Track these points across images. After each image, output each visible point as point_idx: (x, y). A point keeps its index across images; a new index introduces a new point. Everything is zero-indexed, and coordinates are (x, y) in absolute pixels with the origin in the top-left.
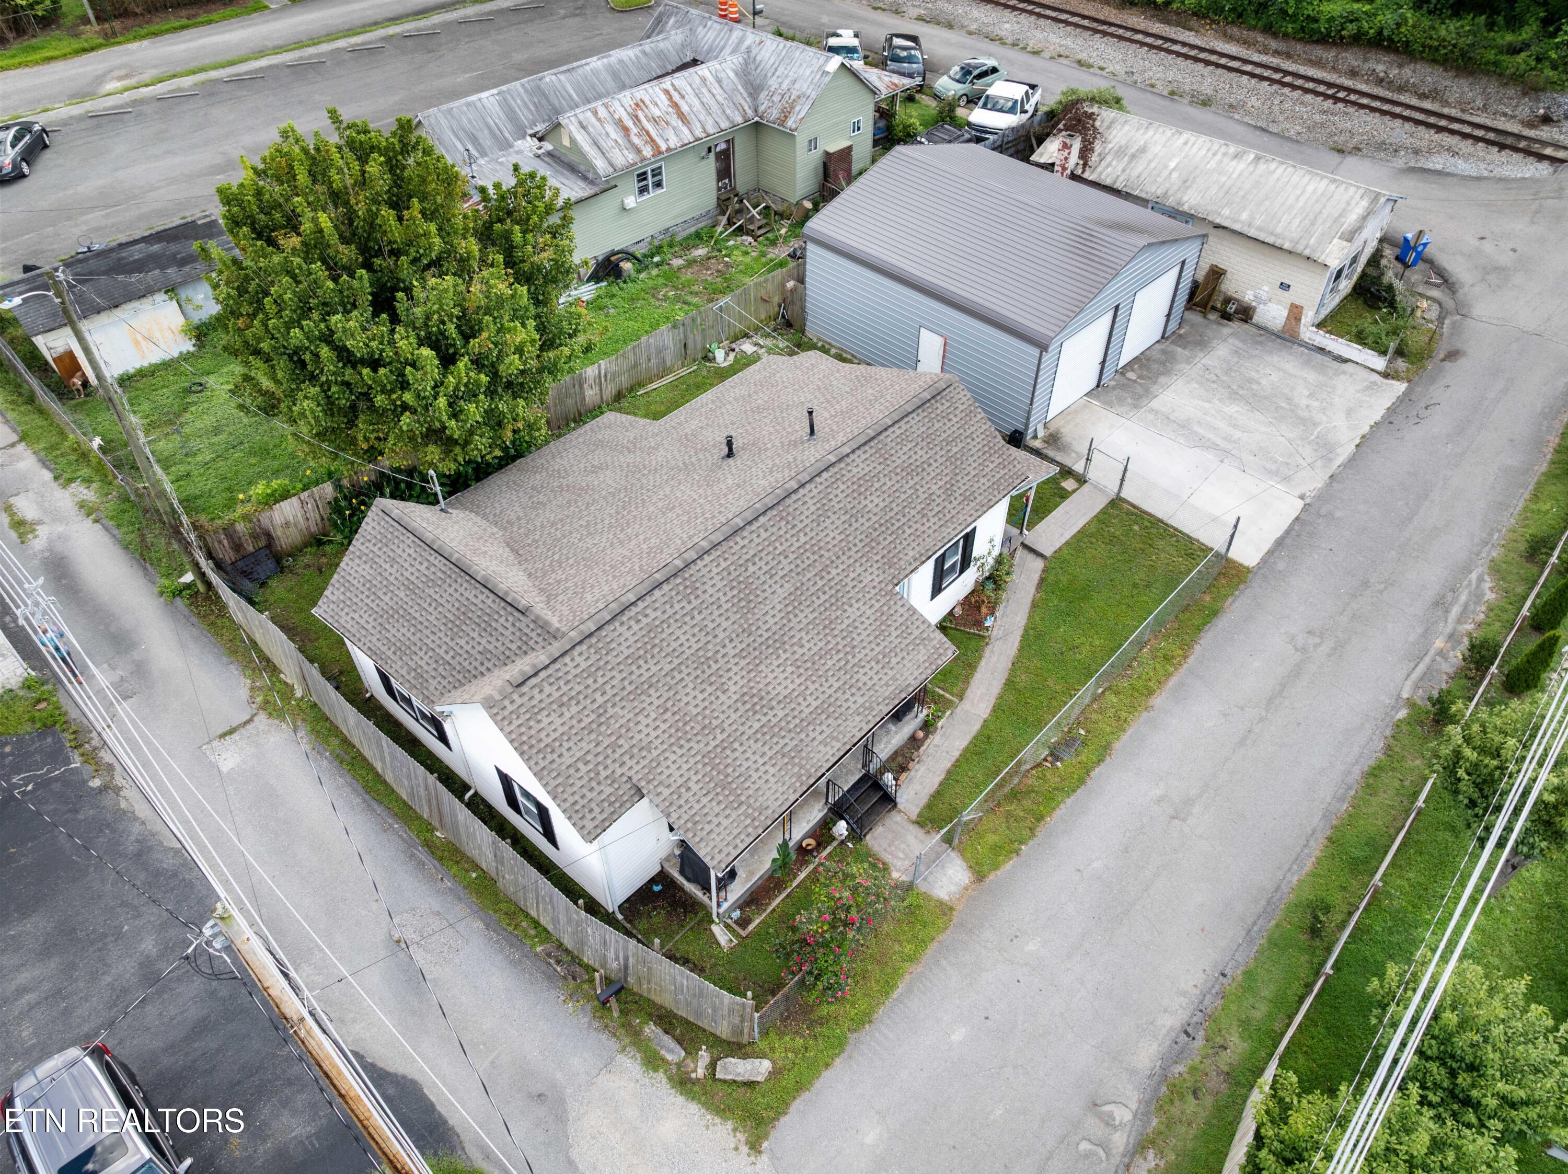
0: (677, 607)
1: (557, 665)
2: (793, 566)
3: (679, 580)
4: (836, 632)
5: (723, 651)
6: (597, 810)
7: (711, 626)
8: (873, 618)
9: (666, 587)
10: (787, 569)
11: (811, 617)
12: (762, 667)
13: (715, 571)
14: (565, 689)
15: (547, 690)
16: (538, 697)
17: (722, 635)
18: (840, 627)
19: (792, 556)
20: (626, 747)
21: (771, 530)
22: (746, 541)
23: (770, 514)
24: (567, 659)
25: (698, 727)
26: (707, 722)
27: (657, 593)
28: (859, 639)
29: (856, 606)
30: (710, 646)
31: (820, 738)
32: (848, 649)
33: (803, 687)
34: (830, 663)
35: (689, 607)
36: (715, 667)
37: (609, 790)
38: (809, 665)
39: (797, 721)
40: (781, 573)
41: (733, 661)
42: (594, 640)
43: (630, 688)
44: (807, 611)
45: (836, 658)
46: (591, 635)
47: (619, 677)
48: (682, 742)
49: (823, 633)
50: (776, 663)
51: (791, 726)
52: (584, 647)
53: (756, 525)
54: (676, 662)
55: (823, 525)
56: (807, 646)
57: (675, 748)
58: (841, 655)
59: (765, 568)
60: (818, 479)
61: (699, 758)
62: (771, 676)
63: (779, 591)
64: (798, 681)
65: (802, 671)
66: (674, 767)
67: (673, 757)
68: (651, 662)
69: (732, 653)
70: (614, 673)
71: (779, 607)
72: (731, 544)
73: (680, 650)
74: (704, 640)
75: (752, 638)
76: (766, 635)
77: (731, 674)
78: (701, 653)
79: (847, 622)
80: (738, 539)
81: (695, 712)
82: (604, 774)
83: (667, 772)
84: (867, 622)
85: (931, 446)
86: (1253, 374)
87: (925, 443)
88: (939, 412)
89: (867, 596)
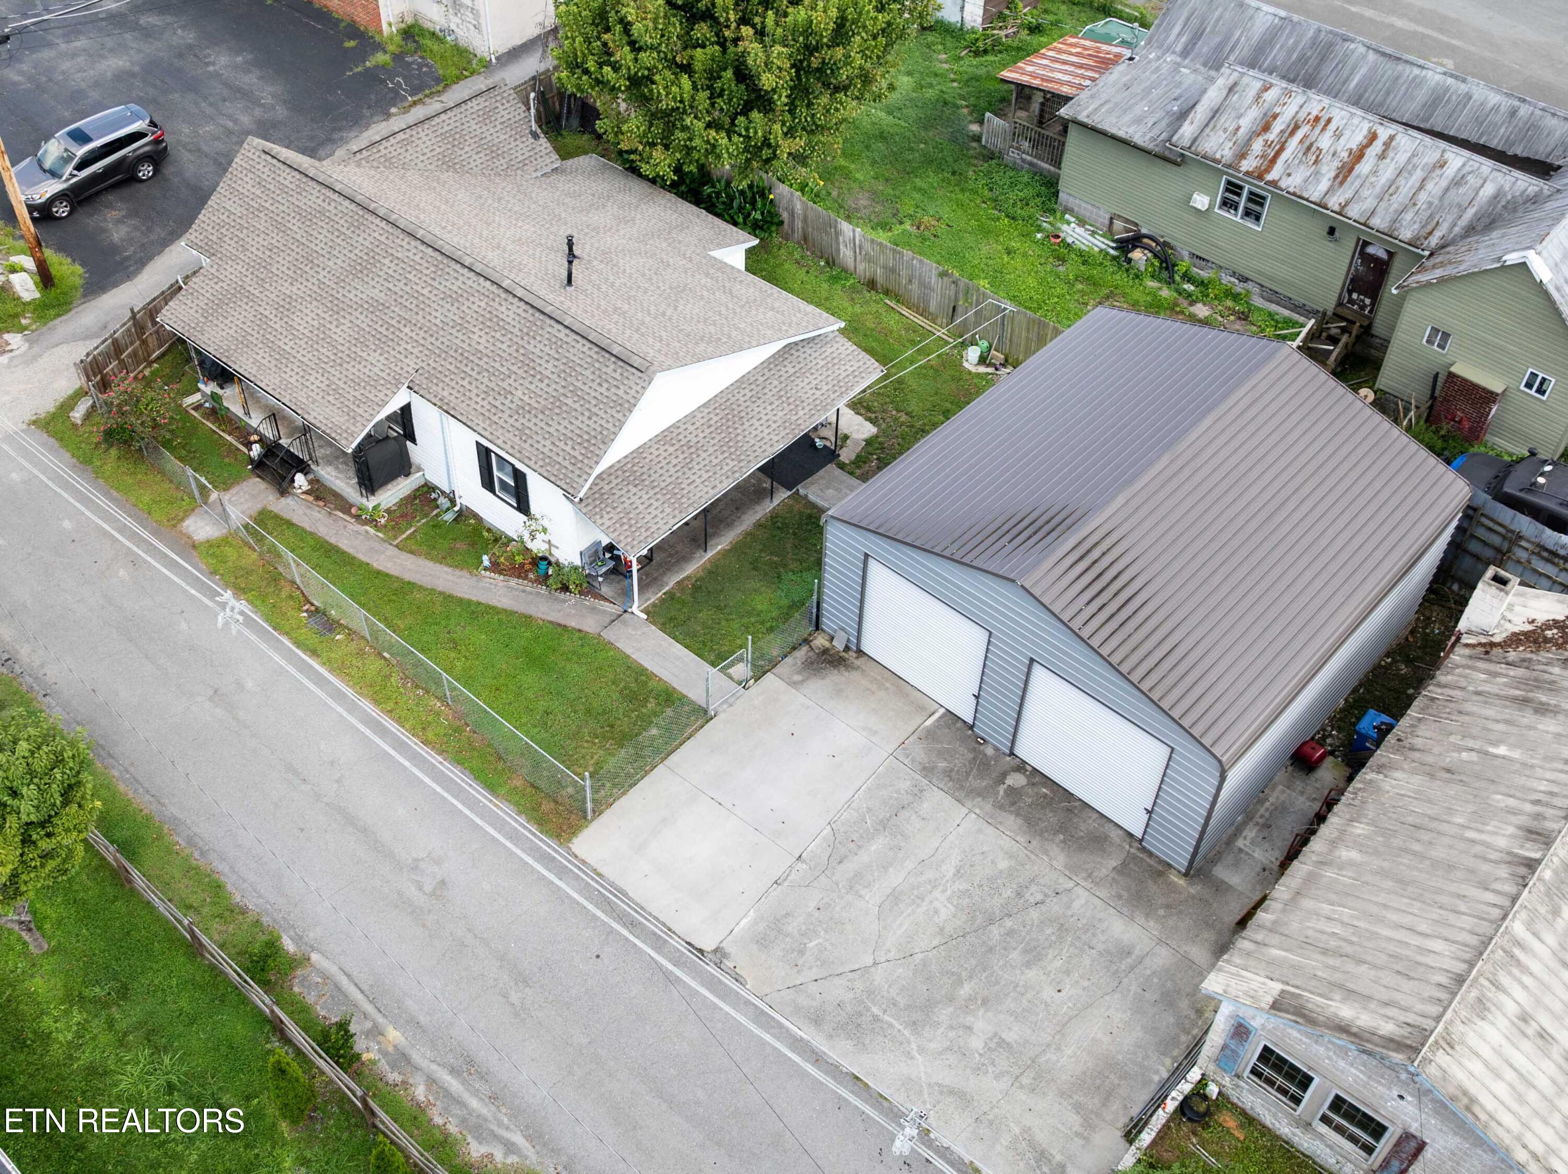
0: (342, 222)
1: (283, 167)
2: (400, 293)
3: (361, 213)
4: (353, 349)
5: (320, 270)
6: (202, 237)
7: (336, 253)
8: (371, 374)
9: (353, 207)
10: (396, 289)
11: (364, 326)
12: (315, 303)
13: (376, 235)
14: (269, 179)
15: (266, 170)
16: (260, 167)
17: (331, 263)
18: (358, 350)
19: (407, 289)
20: (242, 236)
21: (424, 262)
22: (407, 247)
23: (437, 254)
24: (288, 170)
25: (262, 276)
26: (268, 280)
27: (347, 203)
28: (349, 367)
29: (382, 358)
30: (321, 259)
33: (301, 336)
34: (324, 351)
35: (344, 230)
36: (307, 269)
37: (214, 238)
38: (322, 336)
40: (391, 286)
41: (314, 280)
42: (304, 180)
43: (279, 219)
44: (368, 321)
45: (329, 354)
46: (307, 176)
47: (284, 208)
48: (251, 270)
49: (351, 339)
50: (319, 312)
52: (298, 176)
53: (423, 248)
54: (304, 240)
55: (444, 303)
56: (338, 331)
57: (246, 266)
58: (333, 357)
59: (390, 272)
60: (481, 280)
61: (240, 283)
62: (308, 311)
63: (377, 291)
64: (306, 331)
65: (316, 332)
66: (232, 270)
67: (239, 267)
68: (299, 224)
69: (320, 277)
70: (287, 204)
71: (364, 296)
72: (401, 236)
73: (313, 239)
74: (324, 252)
75: (334, 286)
76: (339, 296)
77: (305, 283)
78: (315, 255)
79: (364, 355)
80: (407, 239)
81: (274, 270)
82: (223, 230)
83: (228, 267)
84: (366, 371)
85: (562, 375)
86: (1058, 963)
87: (562, 367)
88: (604, 370)
89: (392, 366)
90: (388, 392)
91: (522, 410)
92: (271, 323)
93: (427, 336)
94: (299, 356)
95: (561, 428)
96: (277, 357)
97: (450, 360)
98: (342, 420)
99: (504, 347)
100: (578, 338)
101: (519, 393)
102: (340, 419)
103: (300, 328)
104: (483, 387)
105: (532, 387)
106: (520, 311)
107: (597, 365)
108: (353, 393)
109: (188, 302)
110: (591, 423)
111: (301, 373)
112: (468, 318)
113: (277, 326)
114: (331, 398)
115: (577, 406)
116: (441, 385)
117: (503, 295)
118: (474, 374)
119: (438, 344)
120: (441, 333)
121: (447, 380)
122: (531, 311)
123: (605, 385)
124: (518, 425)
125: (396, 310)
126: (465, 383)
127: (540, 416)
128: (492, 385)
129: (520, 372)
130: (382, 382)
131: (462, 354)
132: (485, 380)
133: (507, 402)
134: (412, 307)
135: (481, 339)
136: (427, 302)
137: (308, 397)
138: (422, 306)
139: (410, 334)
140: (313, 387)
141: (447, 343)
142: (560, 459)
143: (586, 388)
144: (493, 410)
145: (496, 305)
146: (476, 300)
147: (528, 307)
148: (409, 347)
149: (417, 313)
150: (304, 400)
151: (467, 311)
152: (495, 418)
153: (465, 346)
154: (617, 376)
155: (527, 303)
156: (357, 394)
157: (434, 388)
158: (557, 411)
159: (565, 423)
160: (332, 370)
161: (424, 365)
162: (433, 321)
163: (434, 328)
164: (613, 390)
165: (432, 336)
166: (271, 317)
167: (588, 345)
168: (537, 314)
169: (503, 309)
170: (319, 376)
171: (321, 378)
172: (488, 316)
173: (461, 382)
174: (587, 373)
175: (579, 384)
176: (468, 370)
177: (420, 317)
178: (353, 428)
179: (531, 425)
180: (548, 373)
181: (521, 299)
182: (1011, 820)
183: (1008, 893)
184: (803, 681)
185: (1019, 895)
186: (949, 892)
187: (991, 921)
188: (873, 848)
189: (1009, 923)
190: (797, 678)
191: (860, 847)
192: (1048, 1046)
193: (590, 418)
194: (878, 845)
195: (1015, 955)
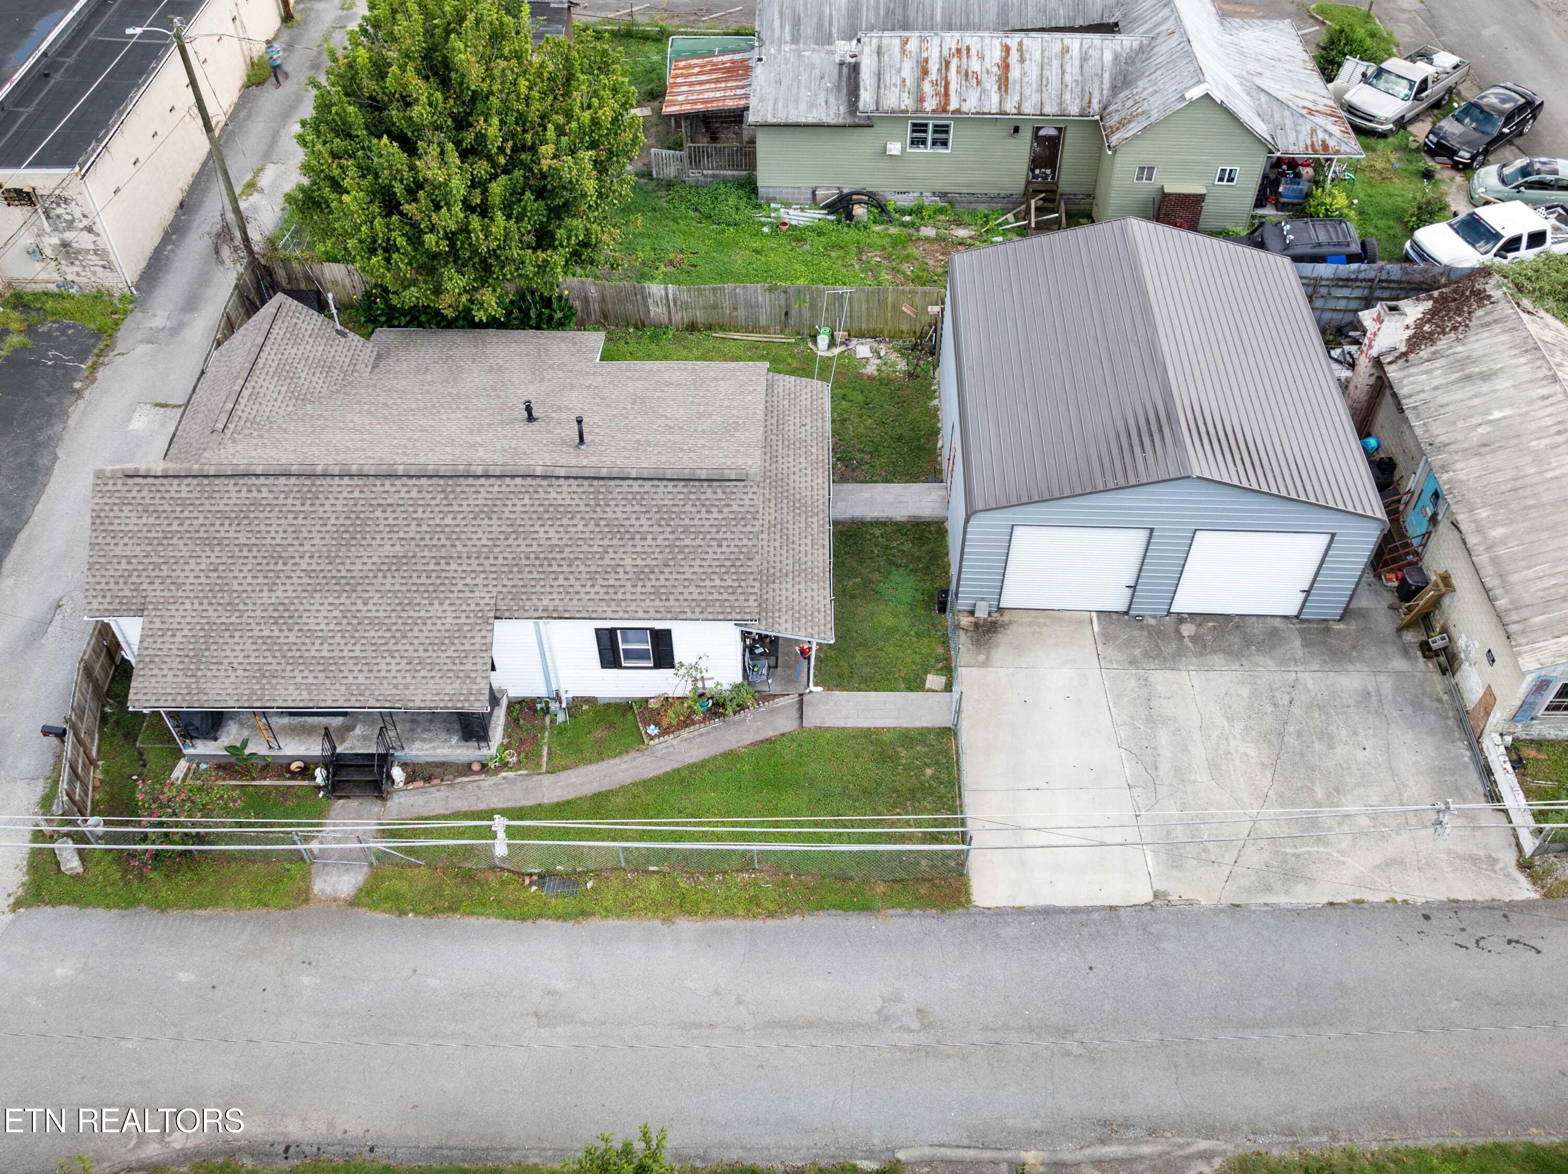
0: (290, 501)
1: (165, 481)
2: (418, 536)
3: (308, 482)
4: (404, 614)
5: (297, 560)
6: (108, 599)
7: (305, 534)
8: (447, 627)
9: (293, 480)
10: (411, 535)
11: (397, 587)
12: (317, 595)
13: (345, 494)
14: (157, 501)
15: (144, 494)
16: (134, 494)
17: (307, 547)
18: (411, 613)
19: (424, 528)
20: (164, 573)
21: (424, 494)
22: (393, 489)
23: (435, 481)
24: (176, 482)
25: (227, 600)
26: (237, 601)
27: (282, 480)
28: (416, 633)
29: (445, 607)
30: (291, 549)
31: (299, 680)
32: (398, 635)
33: (331, 634)
34: (372, 633)
35: (299, 508)
36: (280, 566)
37: (127, 593)
38: (355, 622)
39: (298, 654)
40: (401, 535)
41: (298, 573)
42: (206, 481)
43: (202, 534)
44: (399, 580)
45: (381, 633)
46: (206, 476)
47: (201, 521)
48: (205, 601)
49: (392, 607)
50: (331, 600)
51: (290, 654)
52: (195, 482)
53: (414, 481)
54: (253, 541)
55: (479, 521)
56: (370, 607)
57: (196, 601)
58: (388, 635)
59: (391, 521)
60: (508, 480)
61: (204, 621)
62: (317, 607)
63: (387, 548)
64: (332, 627)
65: (345, 621)
66: (181, 613)
67: (188, 606)
68: (234, 527)
69: (304, 567)
70: (201, 516)
71: (375, 559)
72: (378, 483)
73: (264, 535)
74: (289, 541)
75: (329, 567)
76: (344, 573)
77: (288, 582)
78: (279, 549)
79: (422, 613)
80: (387, 483)
81: (235, 587)
82: (134, 579)
83: (173, 613)
84: (439, 627)
85: (663, 523)
86: (1344, 732)
87: (658, 516)
88: (703, 497)
89: (464, 607)
90: (484, 633)
91: (641, 575)
92: (282, 640)
93: (481, 561)
94: (345, 653)
95: (696, 569)
96: (321, 668)
97: (527, 569)
98: (456, 686)
99: (580, 528)
100: (655, 483)
101: (628, 561)
102: (454, 687)
103: (322, 627)
104: (584, 575)
105: (639, 549)
106: (574, 488)
107: (693, 497)
108: (443, 655)
109: (156, 672)
110: (724, 549)
111: (366, 668)
112: (519, 522)
113: (292, 639)
114: (423, 673)
115: (698, 542)
116: (533, 597)
117: (545, 483)
118: (565, 569)
119: (500, 561)
120: (496, 550)
121: (538, 589)
122: (586, 483)
123: (714, 510)
124: (649, 589)
125: (426, 553)
126: (561, 581)
127: (667, 570)
128: (593, 569)
129: (615, 542)
130: (466, 628)
131: (537, 558)
132: (582, 568)
133: (621, 576)
134: (443, 542)
135: (549, 534)
136: (457, 529)
137: (396, 686)
138: (454, 536)
139: (460, 569)
140: (393, 673)
141: (510, 556)
142: (716, 596)
143: (696, 522)
144: (611, 590)
145: (543, 495)
146: (516, 501)
147: (580, 481)
148: (468, 581)
149: (453, 546)
150: (394, 691)
151: (512, 516)
152: (619, 596)
153: (535, 548)
154: (720, 495)
155: (576, 478)
156: (449, 653)
157: (529, 603)
158: (680, 556)
159: (698, 562)
160: (399, 647)
161: (499, 588)
162: (479, 543)
163: (486, 550)
164: (725, 510)
165: (487, 558)
166: (276, 633)
167: (670, 484)
168: (595, 483)
169: (553, 495)
170: (389, 660)
171: (393, 661)
172: (541, 509)
173: (555, 583)
174: (688, 508)
175: (687, 522)
176: (555, 568)
177: (459, 548)
178: (475, 687)
179: (662, 582)
180: (646, 528)
181: (567, 478)
182: (1217, 659)
183: (1269, 709)
184: (988, 658)
185: (1275, 705)
186: (1238, 736)
187: (1281, 735)
188: (1164, 742)
189: (1291, 729)
190: (981, 658)
191: (1155, 748)
192: (1398, 788)
193: (720, 546)
194: (1163, 737)
195: (1318, 746)
